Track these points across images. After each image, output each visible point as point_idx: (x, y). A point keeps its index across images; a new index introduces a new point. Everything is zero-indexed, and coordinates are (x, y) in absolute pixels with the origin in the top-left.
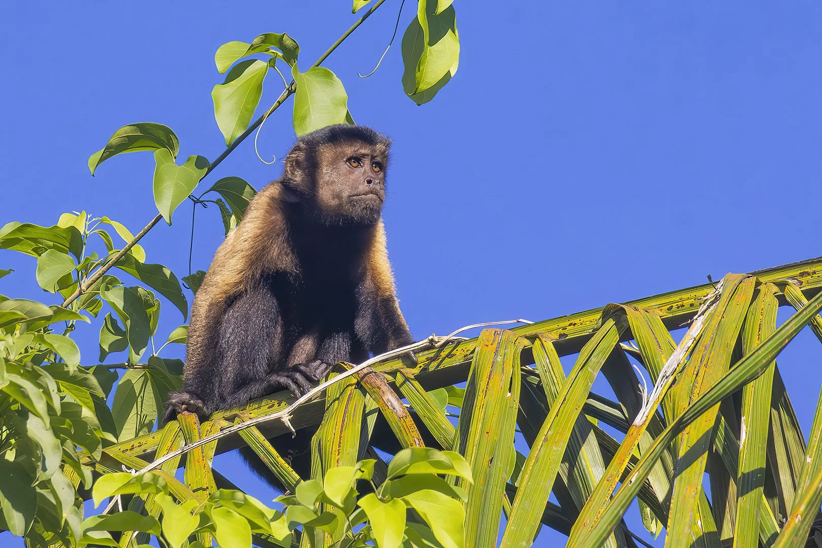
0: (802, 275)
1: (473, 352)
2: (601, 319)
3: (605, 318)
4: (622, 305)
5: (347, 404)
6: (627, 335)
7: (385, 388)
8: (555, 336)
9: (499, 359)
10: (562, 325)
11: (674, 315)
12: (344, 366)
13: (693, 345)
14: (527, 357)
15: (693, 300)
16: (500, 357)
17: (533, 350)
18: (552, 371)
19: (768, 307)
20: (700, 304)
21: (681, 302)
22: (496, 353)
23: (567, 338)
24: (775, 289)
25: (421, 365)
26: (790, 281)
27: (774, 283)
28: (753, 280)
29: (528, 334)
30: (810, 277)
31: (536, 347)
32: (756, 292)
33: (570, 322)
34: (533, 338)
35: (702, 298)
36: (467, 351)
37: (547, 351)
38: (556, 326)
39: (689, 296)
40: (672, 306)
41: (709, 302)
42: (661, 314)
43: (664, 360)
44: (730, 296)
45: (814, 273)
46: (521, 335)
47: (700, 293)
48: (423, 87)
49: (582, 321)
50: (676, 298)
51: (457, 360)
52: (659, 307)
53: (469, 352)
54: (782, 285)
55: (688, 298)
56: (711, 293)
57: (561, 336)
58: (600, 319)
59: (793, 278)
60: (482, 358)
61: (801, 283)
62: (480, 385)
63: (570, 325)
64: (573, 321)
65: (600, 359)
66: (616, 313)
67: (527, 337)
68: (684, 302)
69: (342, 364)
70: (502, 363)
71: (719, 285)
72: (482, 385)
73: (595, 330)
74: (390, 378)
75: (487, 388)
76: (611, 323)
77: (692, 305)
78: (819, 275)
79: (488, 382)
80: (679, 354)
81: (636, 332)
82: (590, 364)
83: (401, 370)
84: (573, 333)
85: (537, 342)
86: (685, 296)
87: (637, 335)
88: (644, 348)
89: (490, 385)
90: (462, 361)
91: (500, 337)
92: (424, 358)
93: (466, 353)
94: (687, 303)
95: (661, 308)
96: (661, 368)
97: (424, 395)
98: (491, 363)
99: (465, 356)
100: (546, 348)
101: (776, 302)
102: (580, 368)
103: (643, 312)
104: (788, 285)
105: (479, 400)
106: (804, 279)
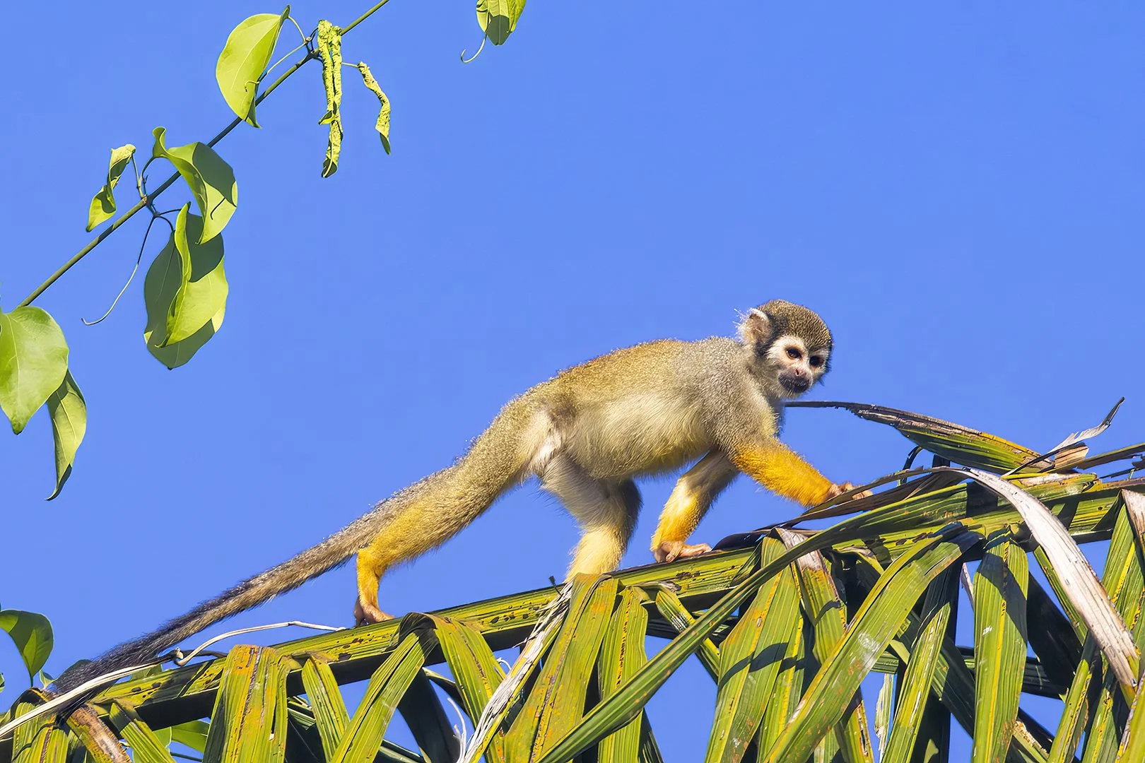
0: (680, 577)
1: (219, 676)
2: (398, 635)
3: (404, 632)
4: (428, 615)
5: (45, 747)
6: (435, 655)
7: (98, 725)
8: (334, 657)
9: (258, 686)
10: (343, 641)
11: (500, 630)
12: (39, 694)
13: (529, 671)
14: (295, 685)
15: (527, 609)
16: (259, 684)
17: (303, 676)
18: (329, 705)
19: (633, 622)
20: (537, 615)
21: (510, 613)
22: (253, 678)
23: (350, 659)
24: (643, 595)
25: (146, 693)
26: (663, 585)
27: (641, 588)
28: (614, 583)
29: (295, 653)
30: (691, 580)
31: (307, 671)
32: (619, 600)
33: (355, 637)
34: (302, 659)
35: (540, 606)
36: (210, 675)
37: (323, 677)
38: (334, 643)
39: (521, 604)
40: (498, 618)
41: (552, 612)
42: (482, 627)
43: (489, 692)
44: (584, 606)
45: (698, 574)
46: (286, 654)
47: (537, 600)
48: (176, 337)
49: (371, 636)
50: (505, 606)
51: (197, 688)
52: (480, 619)
53: (213, 677)
54: (652, 591)
55: (520, 608)
56: (553, 601)
57: (342, 656)
58: (396, 633)
59: (668, 581)
60: (234, 685)
61: (679, 588)
62: (232, 722)
63: (355, 641)
64: (358, 637)
65: (397, 690)
66: (419, 626)
67: (293, 657)
68: (515, 612)
69: (36, 691)
70: (261, 692)
71: (565, 590)
72: (234, 722)
73: (391, 649)
74: (102, 711)
75: (241, 726)
76: (412, 639)
77: (525, 617)
78: (703, 577)
79: (243, 719)
80: (511, 686)
81: (448, 652)
82: (385, 695)
83: (118, 701)
84: (358, 653)
85: (309, 664)
86: (515, 604)
87: (451, 657)
88: (459, 675)
89: (246, 722)
90: (202, 690)
91: (259, 656)
92: (150, 685)
93: (209, 678)
94: (518, 614)
95: (482, 620)
96: (485, 704)
97: (149, 735)
98: (246, 691)
99: (207, 683)
100: (321, 673)
101: (645, 613)
102: (372, 700)
103: (458, 625)
104: (661, 590)
105: (231, 744)
106: (683, 583)
